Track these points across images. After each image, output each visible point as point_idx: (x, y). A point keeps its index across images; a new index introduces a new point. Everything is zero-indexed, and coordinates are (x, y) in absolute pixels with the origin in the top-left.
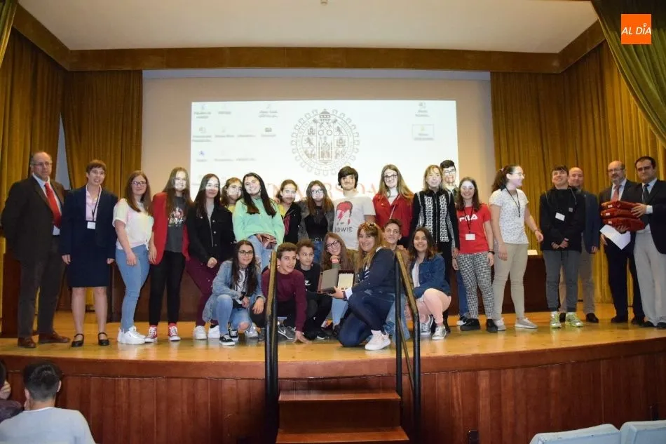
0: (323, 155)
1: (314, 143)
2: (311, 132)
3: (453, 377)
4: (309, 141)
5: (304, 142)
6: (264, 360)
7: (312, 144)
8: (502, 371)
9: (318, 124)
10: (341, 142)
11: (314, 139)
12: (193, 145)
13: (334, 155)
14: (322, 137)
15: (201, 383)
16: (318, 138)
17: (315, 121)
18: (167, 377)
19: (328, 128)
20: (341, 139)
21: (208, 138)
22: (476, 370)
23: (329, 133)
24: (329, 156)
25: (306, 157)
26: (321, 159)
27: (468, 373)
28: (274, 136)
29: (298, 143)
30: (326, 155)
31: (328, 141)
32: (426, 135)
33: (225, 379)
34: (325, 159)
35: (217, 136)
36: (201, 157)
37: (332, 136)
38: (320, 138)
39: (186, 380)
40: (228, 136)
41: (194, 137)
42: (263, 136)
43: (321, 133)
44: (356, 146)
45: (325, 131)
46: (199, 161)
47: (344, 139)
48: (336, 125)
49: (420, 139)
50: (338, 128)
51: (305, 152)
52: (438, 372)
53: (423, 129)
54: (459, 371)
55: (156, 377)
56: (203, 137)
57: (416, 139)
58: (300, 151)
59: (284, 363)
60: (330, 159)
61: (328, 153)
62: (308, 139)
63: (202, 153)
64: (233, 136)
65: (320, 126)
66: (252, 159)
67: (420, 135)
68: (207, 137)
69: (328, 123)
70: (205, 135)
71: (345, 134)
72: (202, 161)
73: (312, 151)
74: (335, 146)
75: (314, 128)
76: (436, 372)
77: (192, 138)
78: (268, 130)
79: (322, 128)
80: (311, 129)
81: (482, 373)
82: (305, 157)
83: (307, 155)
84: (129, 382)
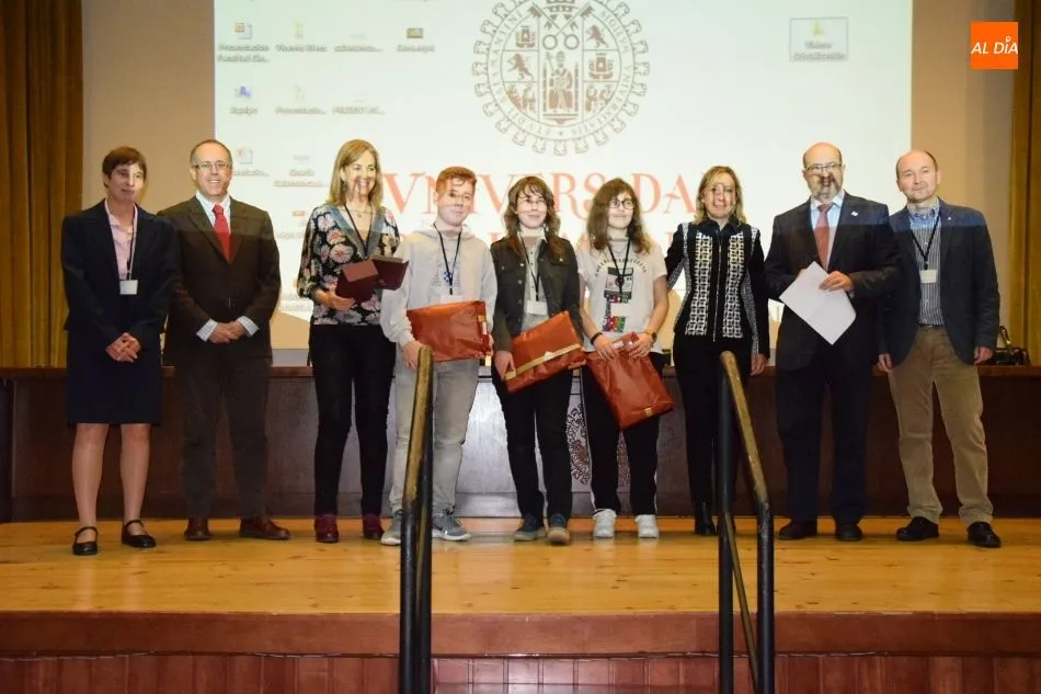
0: (554, 100)
1: (533, 69)
2: (526, 39)
3: (865, 666)
4: (519, 64)
5: (507, 66)
6: (398, 611)
7: (526, 71)
8: (996, 661)
9: (543, 20)
10: (601, 67)
11: (532, 59)
12: (221, 69)
13: (582, 99)
14: (554, 53)
15: (242, 664)
16: (543, 56)
17: (535, 12)
18: (156, 653)
19: (568, 31)
20: (601, 60)
21: (262, 54)
22: (925, 653)
23: (572, 42)
24: (569, 105)
25: (512, 106)
26: (550, 111)
27: (904, 660)
28: (431, 49)
29: (491, 71)
30: (561, 100)
31: (569, 66)
32: (827, 46)
33: (302, 655)
34: (560, 111)
35: (281, 48)
36: (242, 103)
37: (579, 51)
38: (549, 57)
39: (205, 659)
40: (311, 48)
41: (222, 48)
42: (401, 49)
43: (550, 42)
44: (639, 79)
45: (561, 38)
46: (234, 111)
47: (608, 57)
48: (590, 21)
49: (810, 58)
50: (595, 28)
51: (510, 93)
52: (828, 653)
53: (817, 32)
54: (880, 654)
55: (130, 652)
56: (247, 48)
57: (799, 57)
58: (495, 89)
59: (445, 618)
60: (572, 111)
61: (568, 96)
62: (518, 58)
63: (243, 92)
64: (322, 49)
65: (549, 25)
66: (373, 111)
67: (810, 45)
68: (257, 48)
69: (567, 17)
70: (253, 43)
71: (612, 45)
72: (246, 111)
73: (526, 91)
74: (587, 78)
75: (533, 29)
76: (821, 653)
77: (218, 53)
78: (414, 34)
79: (554, 31)
80: (526, 31)
81: (943, 663)
82: (508, 106)
83: (515, 100)
84: (60, 665)
